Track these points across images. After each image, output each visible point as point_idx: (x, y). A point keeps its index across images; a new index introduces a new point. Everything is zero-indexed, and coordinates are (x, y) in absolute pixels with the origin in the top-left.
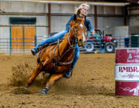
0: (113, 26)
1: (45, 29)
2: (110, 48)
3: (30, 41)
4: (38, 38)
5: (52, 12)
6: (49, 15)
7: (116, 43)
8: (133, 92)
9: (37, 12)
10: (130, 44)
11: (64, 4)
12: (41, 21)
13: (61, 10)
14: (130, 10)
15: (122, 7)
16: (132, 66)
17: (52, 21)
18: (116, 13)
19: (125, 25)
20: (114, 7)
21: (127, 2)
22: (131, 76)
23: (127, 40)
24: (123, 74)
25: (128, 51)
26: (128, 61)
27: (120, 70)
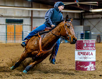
1: (29, 27)
4: (24, 33)
5: (33, 16)
8: (87, 68)
9: (24, 16)
11: (41, 11)
13: (39, 15)
14: (85, 15)
15: (79, 13)
16: (86, 51)
17: (33, 22)
18: (75, 17)
19: (81, 25)
20: (74, 13)
21: (82, 10)
22: (85, 58)
24: (80, 56)
25: (84, 42)
26: (84, 48)
27: (79, 54)
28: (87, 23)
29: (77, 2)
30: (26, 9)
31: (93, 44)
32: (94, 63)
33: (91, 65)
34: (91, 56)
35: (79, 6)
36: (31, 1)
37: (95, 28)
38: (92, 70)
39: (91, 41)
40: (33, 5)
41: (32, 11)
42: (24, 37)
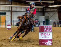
0: (38, 16)
1: (10, 17)
2: (37, 25)
3: (4, 22)
5: (13, 10)
6: (11, 11)
7: (39, 23)
8: (46, 44)
10: (45, 23)
11: (18, 7)
12: (8, 14)
13: (16, 9)
14: (45, 9)
15: (42, 8)
16: (46, 33)
17: (13, 14)
20: (39, 8)
21: (44, 6)
22: (45, 37)
23: (44, 22)
24: (42, 36)
25: (44, 27)
26: (44, 31)
28: (47, 14)
31: (50, 28)
33: (49, 42)
34: (49, 36)
36: (11, 1)
38: (50, 45)
39: (49, 26)
41: (12, 7)
42: (7, 23)
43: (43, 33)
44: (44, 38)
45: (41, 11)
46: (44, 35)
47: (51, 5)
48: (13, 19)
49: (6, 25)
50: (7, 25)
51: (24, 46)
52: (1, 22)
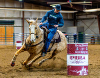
1: (20, 29)
4: (15, 35)
5: (25, 17)
8: (79, 73)
9: (15, 17)
11: (33, 12)
12: (18, 23)
13: (31, 15)
14: (78, 16)
15: (72, 14)
16: (79, 55)
18: (69, 18)
19: (75, 26)
20: (67, 13)
21: (76, 10)
22: (78, 62)
23: (75, 36)
24: (72, 61)
25: (76, 46)
26: (76, 52)
27: (71, 58)
28: (80, 24)
29: (70, 2)
30: (18, 10)
31: (85, 47)
32: (86, 67)
33: (84, 70)
34: (83, 60)
35: (72, 6)
36: (22, 1)
37: (89, 29)
38: (85, 74)
40: (25, 6)
41: (23, 12)
42: (15, 39)
43: (74, 55)
44: (75, 64)
45: (71, 18)
46: (76, 58)
47: (87, 9)
48: (25, 32)
49: (14, 42)
50: (16, 41)
51: (43, 77)
52: (7, 36)
